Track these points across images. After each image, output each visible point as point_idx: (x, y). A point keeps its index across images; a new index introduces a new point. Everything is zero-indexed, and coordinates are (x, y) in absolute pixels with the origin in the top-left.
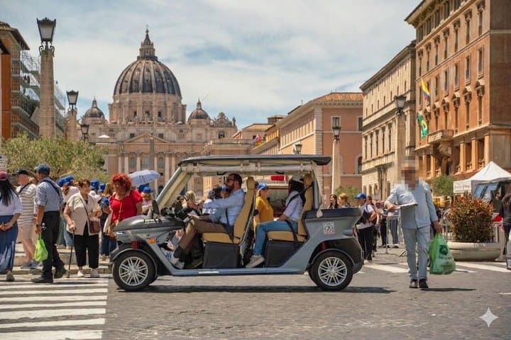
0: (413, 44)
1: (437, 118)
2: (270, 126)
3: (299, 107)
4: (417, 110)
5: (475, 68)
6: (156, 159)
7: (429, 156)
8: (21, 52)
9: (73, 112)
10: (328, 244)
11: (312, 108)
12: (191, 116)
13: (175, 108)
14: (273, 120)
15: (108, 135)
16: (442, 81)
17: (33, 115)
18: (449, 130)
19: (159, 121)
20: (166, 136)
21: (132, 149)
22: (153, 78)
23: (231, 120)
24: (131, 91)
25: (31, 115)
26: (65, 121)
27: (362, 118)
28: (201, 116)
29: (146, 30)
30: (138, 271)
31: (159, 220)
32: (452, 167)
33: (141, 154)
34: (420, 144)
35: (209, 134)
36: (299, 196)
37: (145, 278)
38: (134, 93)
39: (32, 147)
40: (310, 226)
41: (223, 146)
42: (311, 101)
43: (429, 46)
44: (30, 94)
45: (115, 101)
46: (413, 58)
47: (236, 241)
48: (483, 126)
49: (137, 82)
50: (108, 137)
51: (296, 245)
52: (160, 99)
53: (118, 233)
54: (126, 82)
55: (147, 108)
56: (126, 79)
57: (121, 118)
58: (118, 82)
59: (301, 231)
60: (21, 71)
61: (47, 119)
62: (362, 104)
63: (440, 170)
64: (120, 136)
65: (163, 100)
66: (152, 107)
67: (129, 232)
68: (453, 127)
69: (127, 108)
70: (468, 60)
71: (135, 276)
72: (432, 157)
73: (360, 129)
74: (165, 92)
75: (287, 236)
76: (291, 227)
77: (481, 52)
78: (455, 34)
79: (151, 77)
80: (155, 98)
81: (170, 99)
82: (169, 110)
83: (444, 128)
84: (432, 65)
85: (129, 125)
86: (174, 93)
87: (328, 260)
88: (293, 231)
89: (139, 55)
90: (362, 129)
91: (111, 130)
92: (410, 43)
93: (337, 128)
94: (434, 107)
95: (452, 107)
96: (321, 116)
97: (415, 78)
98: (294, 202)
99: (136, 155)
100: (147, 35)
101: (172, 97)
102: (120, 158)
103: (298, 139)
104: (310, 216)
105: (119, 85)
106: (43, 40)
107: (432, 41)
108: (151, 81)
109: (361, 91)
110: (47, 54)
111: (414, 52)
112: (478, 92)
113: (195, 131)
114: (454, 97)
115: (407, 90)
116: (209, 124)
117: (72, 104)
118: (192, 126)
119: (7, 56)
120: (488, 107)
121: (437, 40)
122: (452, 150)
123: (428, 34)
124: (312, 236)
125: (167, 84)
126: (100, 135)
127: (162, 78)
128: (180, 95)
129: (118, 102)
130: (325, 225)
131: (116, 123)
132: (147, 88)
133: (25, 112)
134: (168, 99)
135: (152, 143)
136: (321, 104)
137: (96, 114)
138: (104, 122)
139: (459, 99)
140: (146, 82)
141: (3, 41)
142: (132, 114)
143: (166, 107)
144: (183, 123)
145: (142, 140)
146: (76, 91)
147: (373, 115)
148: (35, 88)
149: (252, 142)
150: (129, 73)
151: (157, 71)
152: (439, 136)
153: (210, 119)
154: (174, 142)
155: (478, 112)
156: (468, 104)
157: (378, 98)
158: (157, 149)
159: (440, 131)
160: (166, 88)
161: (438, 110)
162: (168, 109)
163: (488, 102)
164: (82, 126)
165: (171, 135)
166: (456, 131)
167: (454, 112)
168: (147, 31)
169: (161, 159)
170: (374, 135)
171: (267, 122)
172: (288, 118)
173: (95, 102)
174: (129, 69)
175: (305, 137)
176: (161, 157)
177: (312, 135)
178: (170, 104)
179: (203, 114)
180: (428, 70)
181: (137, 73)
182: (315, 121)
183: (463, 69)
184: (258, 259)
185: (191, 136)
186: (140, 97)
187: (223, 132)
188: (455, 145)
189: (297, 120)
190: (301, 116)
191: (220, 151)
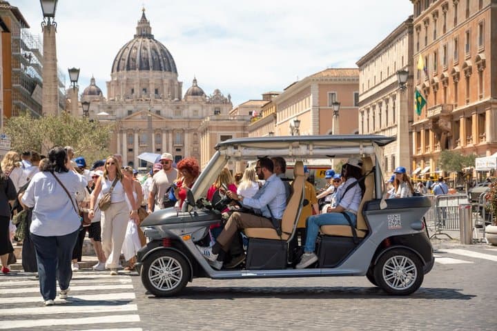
0: (410, 19)
1: (435, 93)
2: (266, 102)
3: (295, 83)
4: (415, 85)
5: (475, 41)
6: (153, 135)
7: (427, 131)
8: (21, 30)
9: (75, 89)
10: (393, 240)
11: (309, 84)
12: (187, 93)
13: (171, 85)
14: (268, 96)
15: (107, 112)
16: (441, 56)
17: (34, 93)
18: (449, 105)
19: (156, 98)
20: (163, 112)
21: (129, 125)
22: (150, 57)
23: (226, 96)
24: (128, 69)
25: (32, 93)
26: (65, 99)
27: (358, 94)
28: (197, 93)
29: (142, 9)
30: (171, 273)
31: (195, 212)
32: (452, 142)
33: (138, 131)
34: (418, 119)
35: (204, 110)
36: (358, 185)
37: (179, 281)
38: (131, 71)
39: (36, 126)
40: (372, 219)
41: (219, 122)
42: (307, 78)
43: (426, 22)
44: (31, 72)
45: (112, 78)
46: (411, 33)
47: (285, 237)
48: (484, 100)
49: (134, 60)
50: (107, 114)
51: (355, 242)
52: (157, 76)
53: (146, 229)
54: (123, 60)
55: (144, 86)
56: (123, 57)
57: (119, 96)
58: (115, 60)
59: (361, 225)
60: (21, 49)
61: (50, 96)
62: (358, 80)
63: (439, 144)
64: (118, 113)
65: (160, 78)
66: (149, 85)
67: (160, 227)
68: (453, 102)
69: (125, 86)
70: (468, 34)
71: (168, 279)
72: (431, 132)
73: (356, 105)
74: (161, 70)
75: (346, 231)
76: (349, 220)
77: (481, 26)
78: (454, 8)
79: (148, 54)
80: (153, 76)
81: (166, 76)
82: (166, 88)
83: (443, 103)
84: (431, 40)
85: (127, 103)
86: (170, 70)
87: (393, 259)
88: (351, 224)
89: (136, 33)
90: (358, 104)
91: (110, 108)
92: (407, 18)
93: (336, 104)
94: (433, 82)
95: (451, 81)
96: (318, 92)
97: (413, 54)
98: (352, 191)
99: (134, 132)
100: (144, 14)
101: (168, 74)
102: (118, 135)
103: (295, 115)
104: (371, 207)
105: (117, 63)
106: (45, 15)
107: (430, 16)
108: (148, 59)
109: (357, 67)
110: (49, 30)
111: (411, 27)
112: (479, 66)
113: (192, 108)
114: (454, 71)
115: (405, 66)
116: (204, 100)
117: (74, 81)
118: (188, 103)
119: (8, 33)
120: (489, 81)
121: (436, 14)
122: (452, 124)
123: (425, 9)
124: (375, 231)
125: (163, 62)
126: (99, 112)
127: (158, 56)
128: (176, 72)
129: (116, 79)
130: (390, 217)
131: (113, 100)
132: (144, 66)
133: (25, 90)
134: (165, 76)
135: (150, 119)
136: (317, 80)
137: (94, 92)
138: (102, 99)
139: (458, 74)
140: (143, 60)
141: (4, 20)
142: (130, 91)
143: (162, 84)
144: (180, 99)
145: (140, 117)
146: (77, 68)
147: (369, 90)
148: (36, 66)
149: (249, 118)
150: (126, 51)
151: (154, 49)
152: (438, 111)
153: (206, 96)
154: (172, 118)
155: (478, 85)
156: (468, 78)
157: (375, 74)
158: (155, 126)
159: (439, 106)
160: (162, 65)
161: (437, 85)
162: (165, 86)
163: (489, 75)
164: (83, 104)
165: (168, 112)
166: (456, 106)
167: (454, 87)
168: (144, 10)
169: (159, 136)
170: (371, 110)
171: (262, 99)
172: (284, 95)
173: (93, 80)
174: (126, 47)
175: (301, 112)
176: (159, 133)
177: (309, 111)
178: (166, 81)
179: (199, 91)
180: (426, 45)
181: (134, 51)
182: (311, 97)
183: (463, 43)
184: (310, 258)
185: (188, 112)
186: (137, 75)
187: (219, 109)
188: (456, 119)
189: (293, 96)
190: (297, 92)
191: (217, 127)
